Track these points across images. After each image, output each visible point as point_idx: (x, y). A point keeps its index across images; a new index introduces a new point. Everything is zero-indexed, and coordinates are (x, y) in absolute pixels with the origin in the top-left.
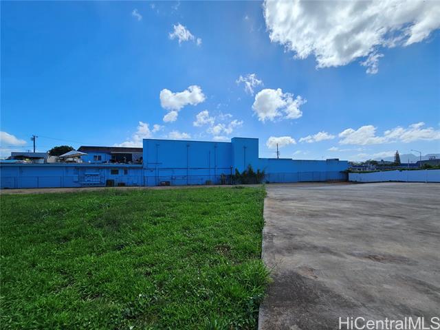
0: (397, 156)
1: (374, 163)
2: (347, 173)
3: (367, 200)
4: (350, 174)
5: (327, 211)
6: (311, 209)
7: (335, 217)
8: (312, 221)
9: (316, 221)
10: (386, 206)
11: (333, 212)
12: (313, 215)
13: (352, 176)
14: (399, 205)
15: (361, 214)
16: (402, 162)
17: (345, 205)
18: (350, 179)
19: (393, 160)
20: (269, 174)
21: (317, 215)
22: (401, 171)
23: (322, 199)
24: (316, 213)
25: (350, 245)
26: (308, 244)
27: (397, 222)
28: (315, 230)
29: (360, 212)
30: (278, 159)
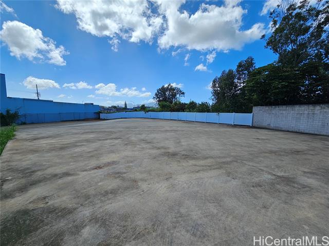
0: (126, 104)
1: (115, 107)
2: (99, 113)
3: (107, 130)
4: (101, 114)
5: (76, 143)
6: (64, 143)
7: (83, 145)
8: (60, 153)
9: (64, 153)
10: (115, 133)
11: (81, 142)
12: (62, 148)
13: (102, 116)
14: (121, 131)
15: (100, 140)
16: (128, 107)
17: (92, 136)
18: (101, 118)
19: (124, 106)
20: (25, 115)
21: (67, 147)
22: (126, 112)
23: (76, 134)
24: (66, 146)
25: (85, 164)
26: (49, 175)
27: (117, 141)
28: (60, 161)
29: (100, 138)
30: (39, 100)
